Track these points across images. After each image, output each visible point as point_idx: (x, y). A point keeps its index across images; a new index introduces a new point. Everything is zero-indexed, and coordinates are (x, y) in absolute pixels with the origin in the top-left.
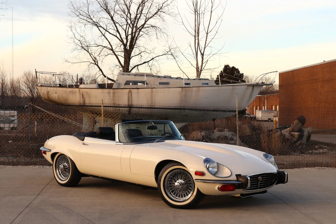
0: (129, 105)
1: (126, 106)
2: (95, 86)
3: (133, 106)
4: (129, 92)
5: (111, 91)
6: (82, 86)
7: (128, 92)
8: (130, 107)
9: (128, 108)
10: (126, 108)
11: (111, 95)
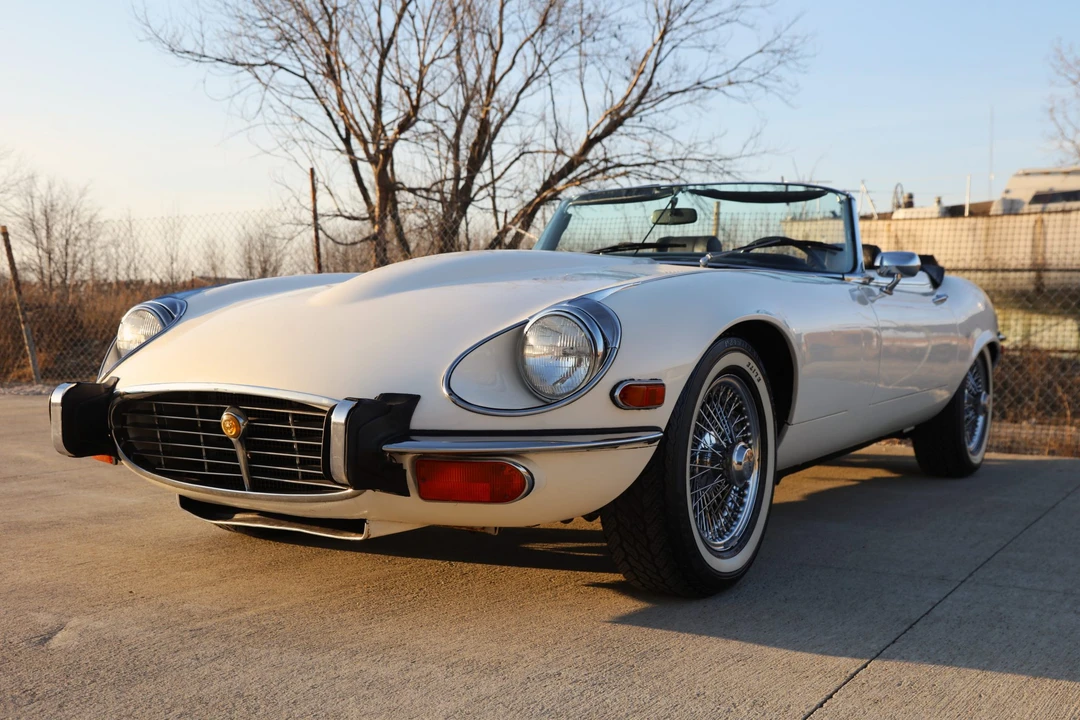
0: (1034, 264)
1: (1026, 267)
2: (935, 210)
3: (1051, 267)
4: (1036, 222)
5: (981, 222)
6: (901, 213)
7: (1031, 224)
8: (1040, 269)
9: (1033, 274)
10: (1026, 275)
11: (982, 235)
